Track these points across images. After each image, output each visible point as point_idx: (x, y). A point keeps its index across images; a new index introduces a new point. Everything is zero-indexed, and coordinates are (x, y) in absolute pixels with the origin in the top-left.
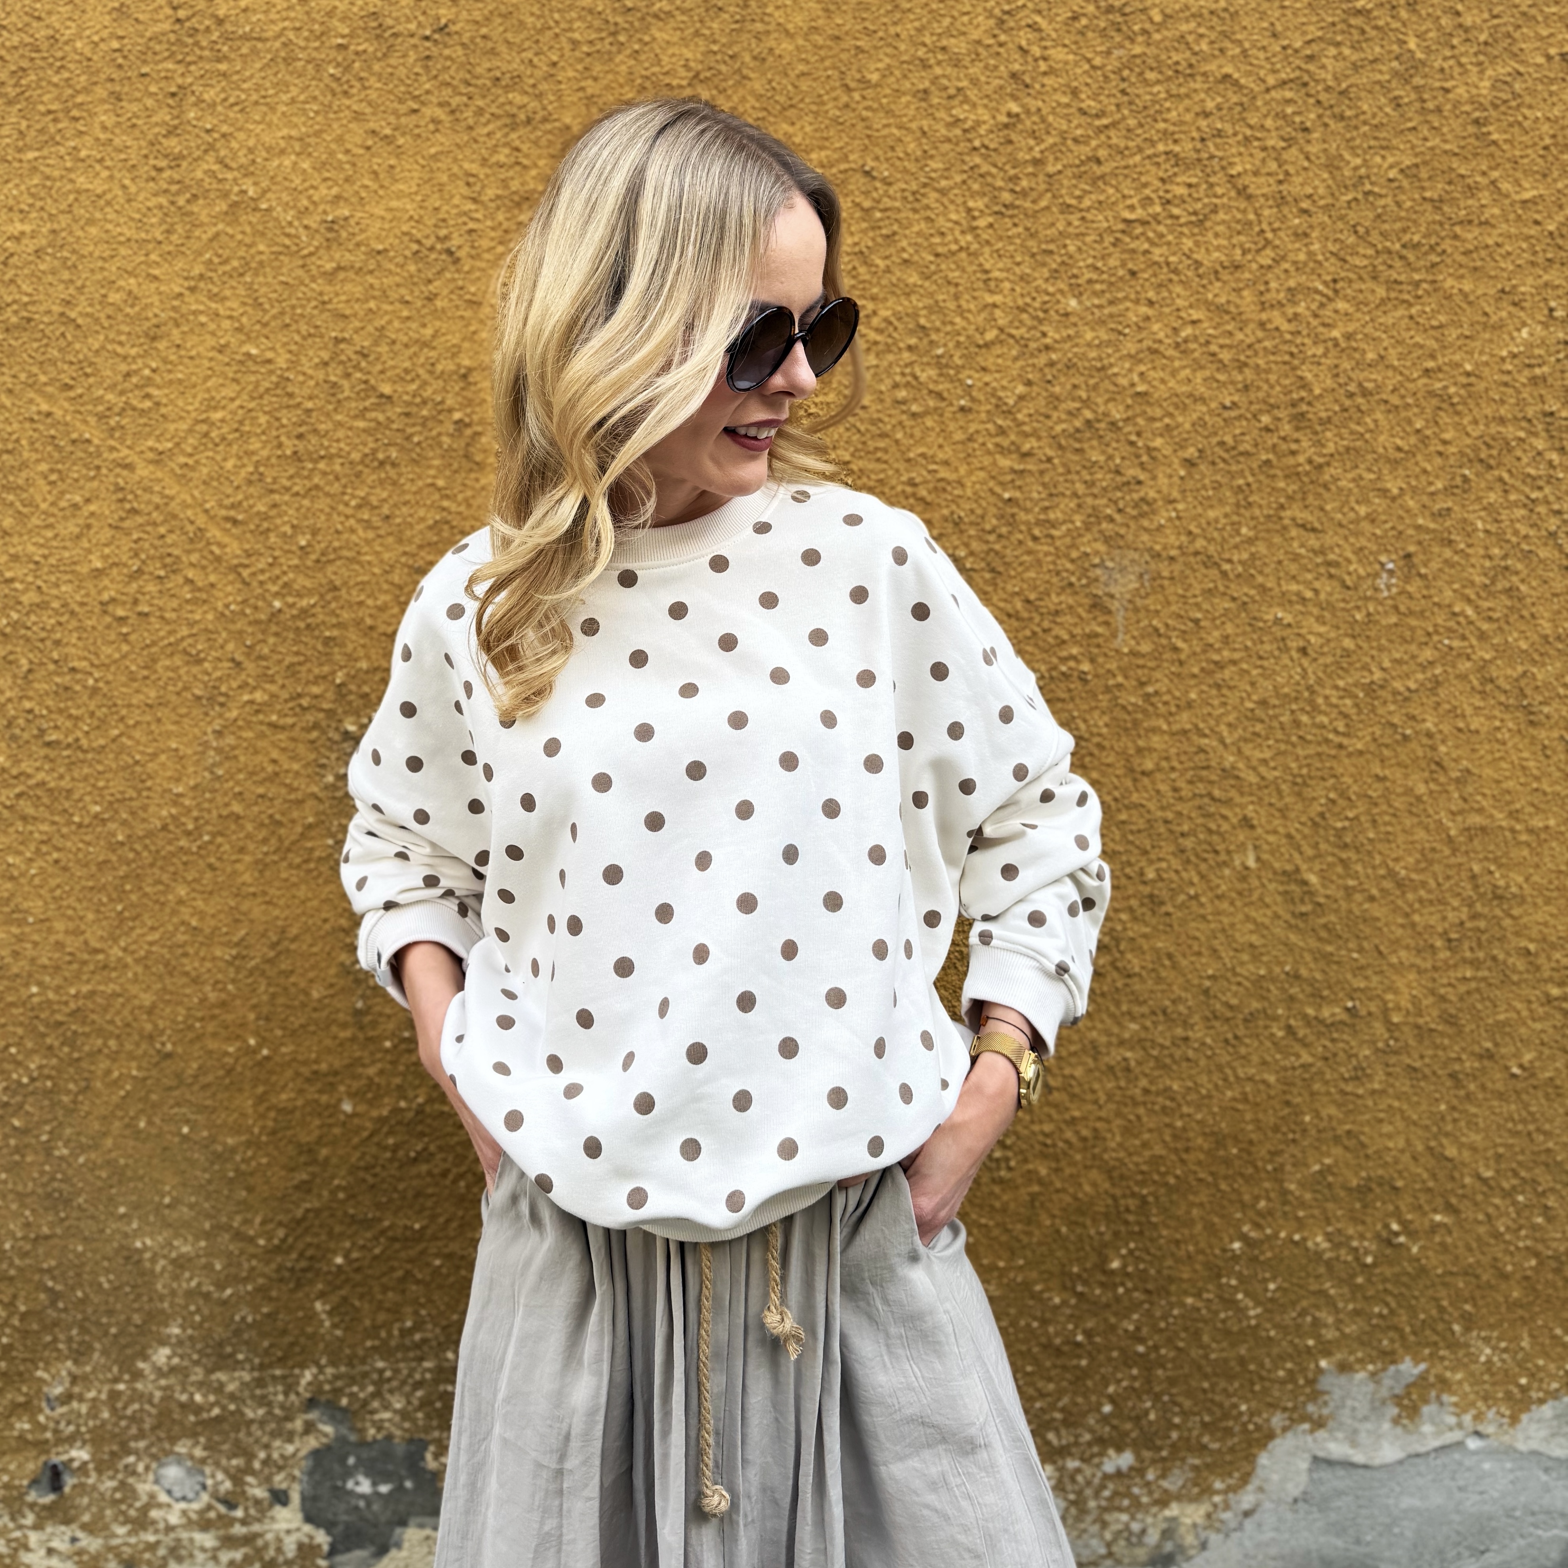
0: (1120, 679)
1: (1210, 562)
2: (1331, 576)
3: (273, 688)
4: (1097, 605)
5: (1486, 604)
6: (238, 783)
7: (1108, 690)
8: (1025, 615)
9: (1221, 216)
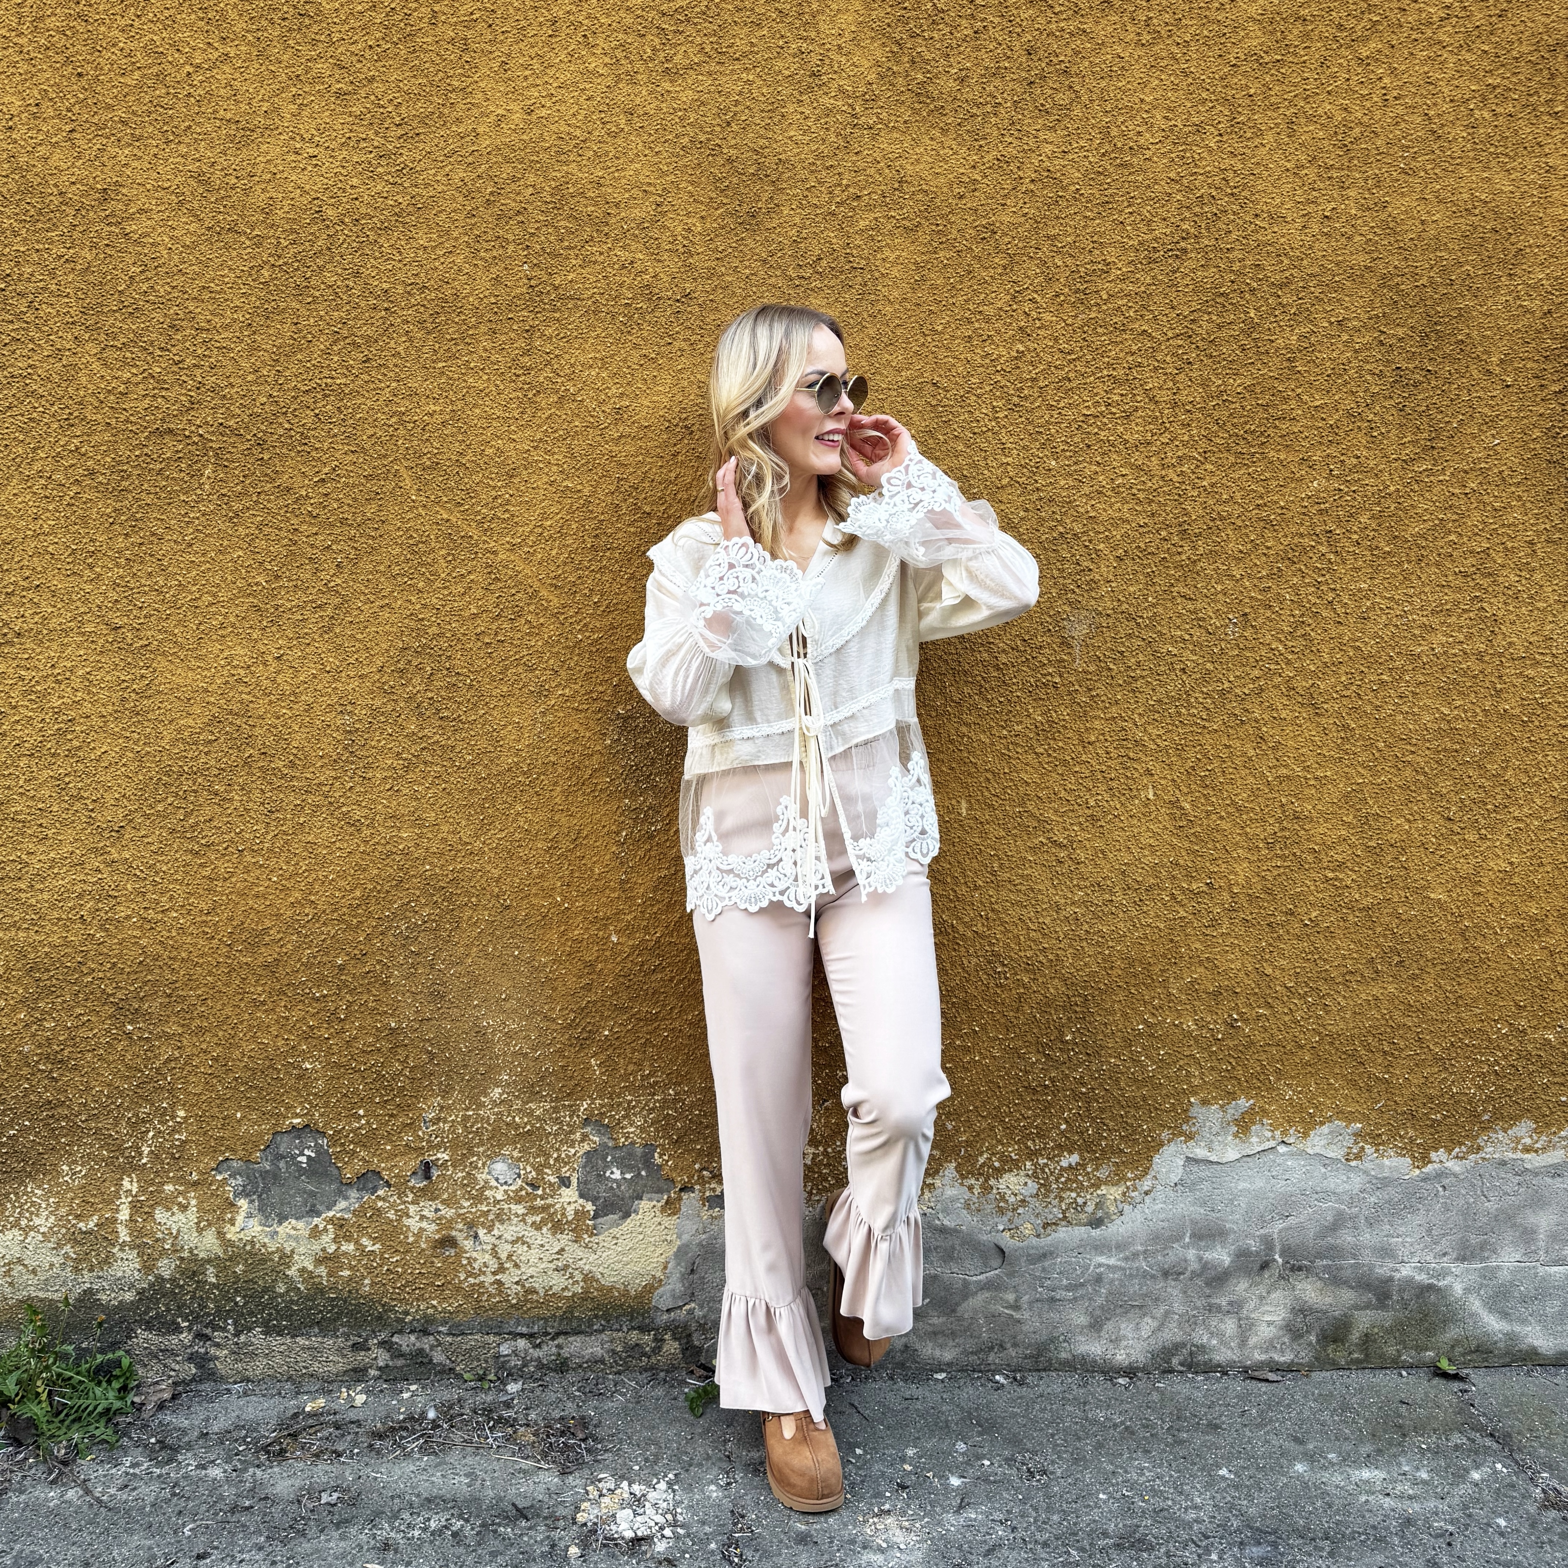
0: (1077, 687)
1: (1130, 618)
2: (1200, 626)
3: (577, 687)
4: (1065, 643)
5: (1291, 644)
6: (553, 744)
7: (1070, 693)
8: (1022, 649)
9: (1140, 413)
